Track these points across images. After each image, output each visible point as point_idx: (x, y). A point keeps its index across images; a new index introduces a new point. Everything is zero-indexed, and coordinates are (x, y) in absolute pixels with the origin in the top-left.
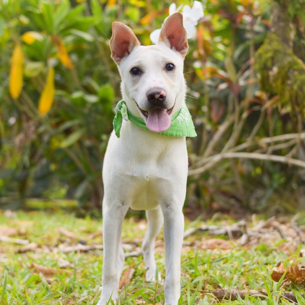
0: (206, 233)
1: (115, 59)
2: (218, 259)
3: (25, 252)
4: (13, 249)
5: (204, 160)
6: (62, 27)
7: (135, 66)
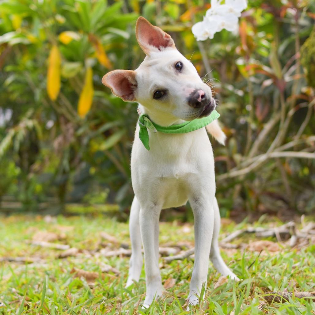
0: (253, 235)
3: (65, 257)
4: (53, 255)
5: (250, 160)
6: (99, 26)
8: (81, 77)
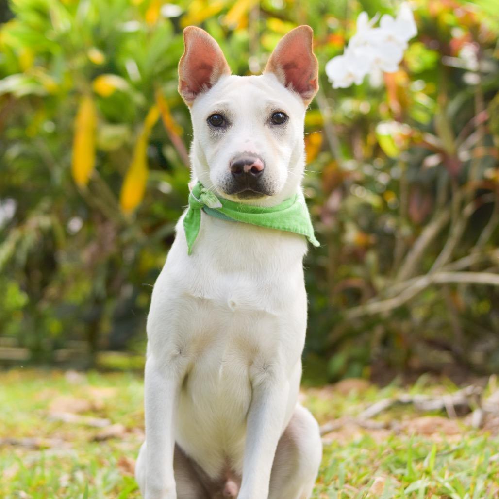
0: (410, 409)
1: (185, 96)
2: (446, 452)
4: (83, 436)
5: (399, 286)
8: (128, 150)
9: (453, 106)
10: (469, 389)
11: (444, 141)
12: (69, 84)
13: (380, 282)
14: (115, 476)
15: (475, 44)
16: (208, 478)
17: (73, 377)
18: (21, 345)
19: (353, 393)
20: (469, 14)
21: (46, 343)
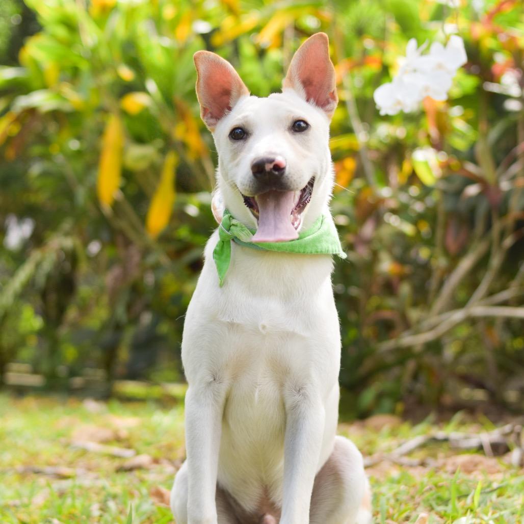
0: (445, 445)
1: (206, 122)
2: (488, 490)
3: (130, 469)
4: (108, 465)
5: (433, 319)
7: (237, 125)
8: (155, 170)
9: (495, 133)
10: (507, 428)
11: (485, 170)
12: (95, 100)
13: (414, 314)
14: (149, 505)
15: (518, 71)
16: (243, 511)
17: (91, 406)
18: (35, 371)
19: (386, 429)
20: (513, 39)
21: (62, 370)
